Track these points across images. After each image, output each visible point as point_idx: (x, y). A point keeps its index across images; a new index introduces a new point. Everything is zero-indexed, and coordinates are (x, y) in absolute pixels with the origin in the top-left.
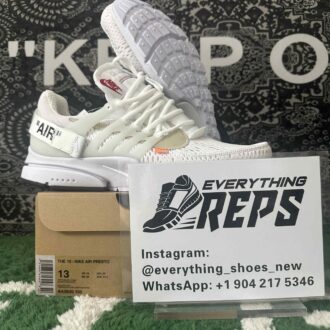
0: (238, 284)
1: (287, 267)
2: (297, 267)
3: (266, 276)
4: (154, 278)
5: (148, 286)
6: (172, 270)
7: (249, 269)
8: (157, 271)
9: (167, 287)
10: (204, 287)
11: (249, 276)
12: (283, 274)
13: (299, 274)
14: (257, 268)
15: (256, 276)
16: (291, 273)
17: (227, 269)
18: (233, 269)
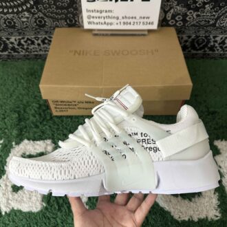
0: (124, 23)
1: (144, 18)
2: (148, 18)
3: (135, 21)
4: (92, 20)
5: (89, 23)
6: (99, 17)
7: (129, 18)
8: (93, 17)
9: (97, 24)
10: (111, 24)
11: (129, 21)
12: (142, 20)
13: (148, 21)
14: (132, 18)
15: (132, 21)
16: (145, 20)
17: (120, 18)
18: (123, 18)
